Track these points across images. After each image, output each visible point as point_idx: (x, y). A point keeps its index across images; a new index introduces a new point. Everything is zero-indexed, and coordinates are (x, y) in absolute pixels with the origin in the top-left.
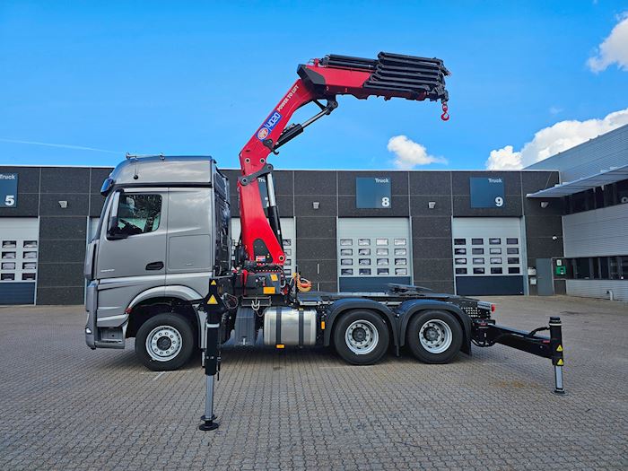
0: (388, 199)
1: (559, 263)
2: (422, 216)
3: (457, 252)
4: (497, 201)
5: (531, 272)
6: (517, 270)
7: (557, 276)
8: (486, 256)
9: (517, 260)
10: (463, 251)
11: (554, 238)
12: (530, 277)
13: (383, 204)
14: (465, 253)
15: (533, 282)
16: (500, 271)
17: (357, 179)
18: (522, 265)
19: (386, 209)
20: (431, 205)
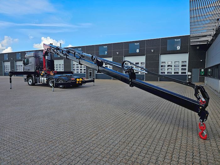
0: (138, 50)
1: (203, 70)
2: (149, 55)
3: (162, 66)
4: (177, 47)
5: (189, 73)
6: (185, 73)
7: (200, 75)
8: (173, 68)
9: (185, 69)
10: (164, 66)
11: (201, 60)
12: (189, 75)
13: (137, 51)
14: (165, 67)
15: (190, 77)
16: (178, 73)
17: (129, 44)
18: (187, 71)
19: (138, 53)
20: (152, 51)
